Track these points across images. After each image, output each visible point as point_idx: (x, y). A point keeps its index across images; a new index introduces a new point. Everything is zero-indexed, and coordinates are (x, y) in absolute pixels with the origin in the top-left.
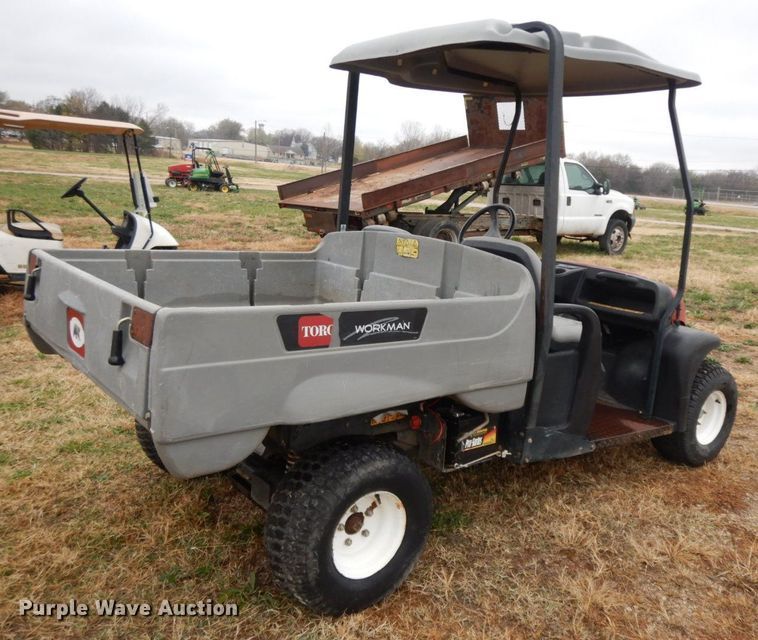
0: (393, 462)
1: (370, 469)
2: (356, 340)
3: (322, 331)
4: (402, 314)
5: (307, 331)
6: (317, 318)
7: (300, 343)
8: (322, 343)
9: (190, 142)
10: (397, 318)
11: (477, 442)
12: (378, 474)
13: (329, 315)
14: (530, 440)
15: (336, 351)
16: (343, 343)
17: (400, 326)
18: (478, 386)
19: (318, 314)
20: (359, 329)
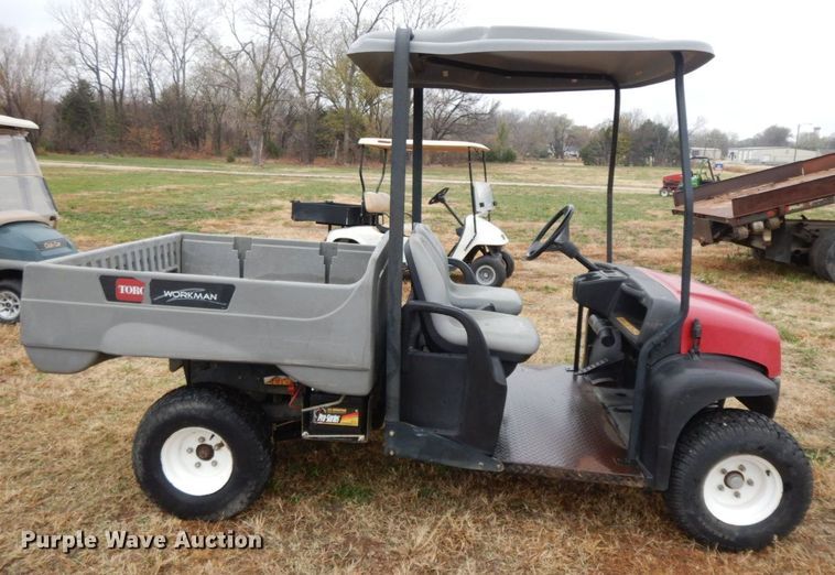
0: (211, 407)
1: (187, 406)
2: (164, 302)
3: (136, 290)
4: (209, 287)
5: (123, 289)
6: (131, 281)
7: (117, 297)
8: (137, 300)
9: (730, 151)
10: (203, 290)
11: (333, 419)
12: (193, 411)
13: (142, 280)
14: (392, 433)
15: (147, 307)
16: (153, 303)
17: (206, 296)
18: (296, 362)
19: (131, 278)
20: (167, 294)
